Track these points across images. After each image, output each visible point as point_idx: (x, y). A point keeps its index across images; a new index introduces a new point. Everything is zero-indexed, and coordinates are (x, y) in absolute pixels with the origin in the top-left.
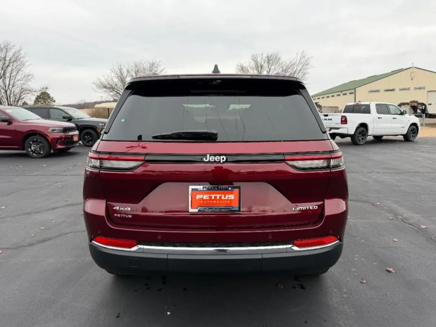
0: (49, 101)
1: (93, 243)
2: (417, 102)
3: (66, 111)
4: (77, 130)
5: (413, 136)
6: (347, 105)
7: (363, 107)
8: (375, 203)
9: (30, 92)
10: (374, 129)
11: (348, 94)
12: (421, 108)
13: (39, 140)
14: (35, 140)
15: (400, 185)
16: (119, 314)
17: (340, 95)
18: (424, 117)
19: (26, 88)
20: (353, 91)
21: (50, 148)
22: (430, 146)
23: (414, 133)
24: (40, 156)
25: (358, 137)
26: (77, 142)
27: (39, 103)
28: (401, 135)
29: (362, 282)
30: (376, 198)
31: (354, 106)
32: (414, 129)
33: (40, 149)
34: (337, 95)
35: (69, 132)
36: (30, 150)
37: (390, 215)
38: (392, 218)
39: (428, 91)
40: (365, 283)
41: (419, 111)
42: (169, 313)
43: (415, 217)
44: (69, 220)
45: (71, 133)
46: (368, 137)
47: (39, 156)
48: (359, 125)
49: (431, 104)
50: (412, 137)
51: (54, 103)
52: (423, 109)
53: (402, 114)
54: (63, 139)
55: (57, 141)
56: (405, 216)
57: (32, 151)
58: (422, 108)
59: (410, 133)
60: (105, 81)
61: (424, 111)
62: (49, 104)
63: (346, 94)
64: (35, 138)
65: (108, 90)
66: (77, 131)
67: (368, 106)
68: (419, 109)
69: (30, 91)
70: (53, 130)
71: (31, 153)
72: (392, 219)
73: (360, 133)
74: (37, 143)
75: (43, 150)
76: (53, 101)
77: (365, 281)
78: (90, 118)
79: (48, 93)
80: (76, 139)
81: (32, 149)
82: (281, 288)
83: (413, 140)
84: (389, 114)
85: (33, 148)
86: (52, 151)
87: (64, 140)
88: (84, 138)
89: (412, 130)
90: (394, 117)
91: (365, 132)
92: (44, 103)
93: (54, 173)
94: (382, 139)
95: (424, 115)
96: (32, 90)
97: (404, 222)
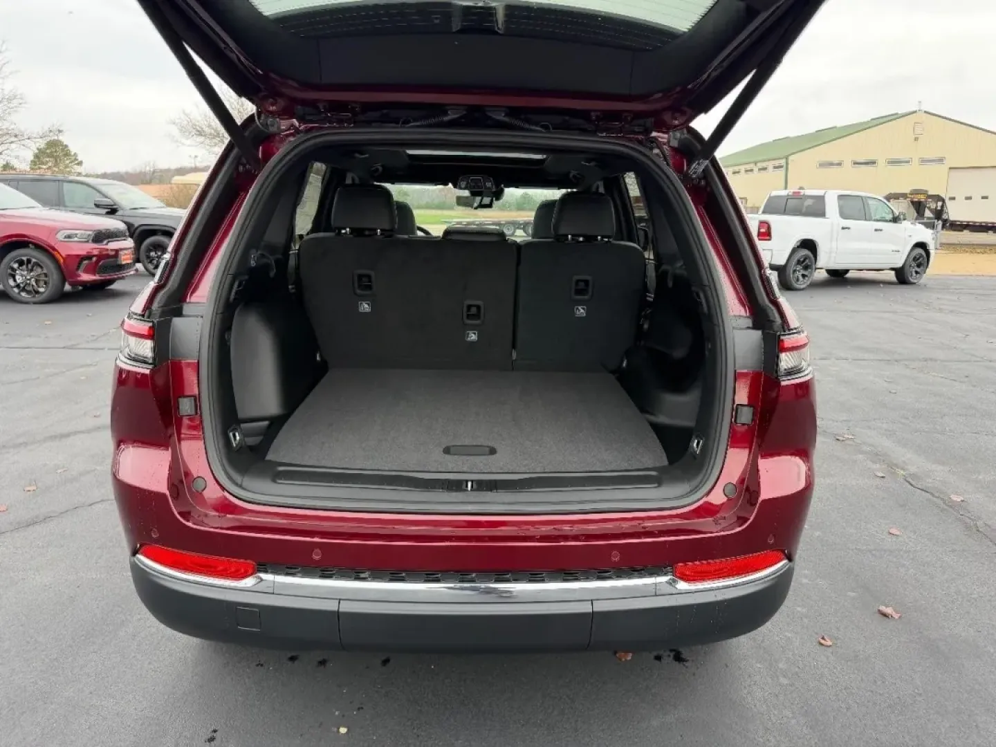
0: (68, 162)
1: (139, 560)
2: (924, 192)
3: (104, 189)
4: (131, 236)
5: (917, 272)
6: (772, 195)
7: (809, 202)
8: (840, 436)
9: (16, 139)
10: (830, 253)
11: (770, 168)
12: (933, 206)
13: (34, 260)
14: (25, 259)
15: (894, 391)
16: (215, 731)
17: (752, 170)
18: (940, 226)
19: (7, 129)
20: (783, 162)
21: (64, 280)
22: (955, 298)
23: (919, 266)
24: (38, 298)
25: (795, 271)
26: (128, 266)
27: (44, 167)
28: (892, 269)
29: (822, 644)
30: (841, 422)
31: (788, 198)
32: (921, 256)
33: (37, 281)
34: (746, 171)
35: (109, 242)
36: (11, 283)
37: (878, 466)
38: (883, 475)
39: (950, 168)
40: (830, 646)
41: (928, 213)
42: (343, 730)
43: (938, 474)
44: (98, 468)
45: (113, 245)
46: (818, 271)
47: (34, 300)
48: (799, 244)
49: (953, 199)
50: (914, 274)
51: (78, 169)
52: (939, 208)
53: (895, 220)
54: (94, 259)
55: (80, 263)
56: (913, 469)
57: (18, 286)
58: (937, 207)
59: (910, 266)
60: (200, 119)
61: (939, 214)
62: (68, 169)
63: (765, 169)
64: (23, 253)
65: (208, 141)
66: (130, 239)
67: (821, 199)
68: (929, 208)
69: (16, 136)
70: (69, 237)
71: (16, 290)
72: (883, 477)
73: (799, 262)
74: (30, 266)
75: (45, 283)
76: (76, 162)
77: (831, 640)
78: (163, 209)
79: (65, 143)
80: (126, 258)
81: (18, 281)
82: (626, 660)
83: (915, 281)
84: (866, 220)
85: (19, 279)
86: (67, 287)
87: (97, 262)
88: (148, 257)
89: (915, 259)
90: (878, 228)
91: (810, 261)
92: (54, 166)
93: (70, 343)
94: (846, 278)
95: (940, 222)
96: (22, 135)
97: (912, 485)
